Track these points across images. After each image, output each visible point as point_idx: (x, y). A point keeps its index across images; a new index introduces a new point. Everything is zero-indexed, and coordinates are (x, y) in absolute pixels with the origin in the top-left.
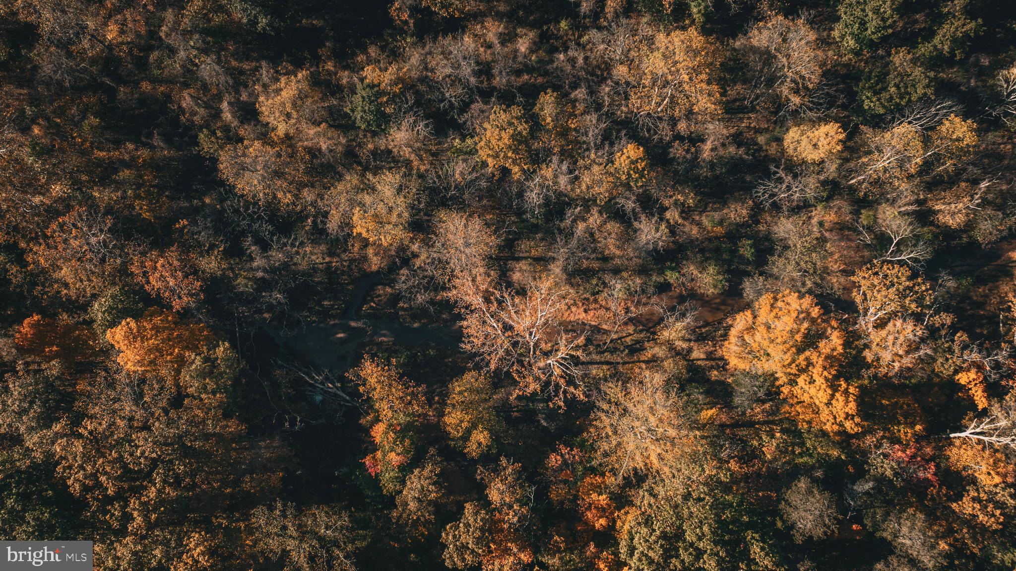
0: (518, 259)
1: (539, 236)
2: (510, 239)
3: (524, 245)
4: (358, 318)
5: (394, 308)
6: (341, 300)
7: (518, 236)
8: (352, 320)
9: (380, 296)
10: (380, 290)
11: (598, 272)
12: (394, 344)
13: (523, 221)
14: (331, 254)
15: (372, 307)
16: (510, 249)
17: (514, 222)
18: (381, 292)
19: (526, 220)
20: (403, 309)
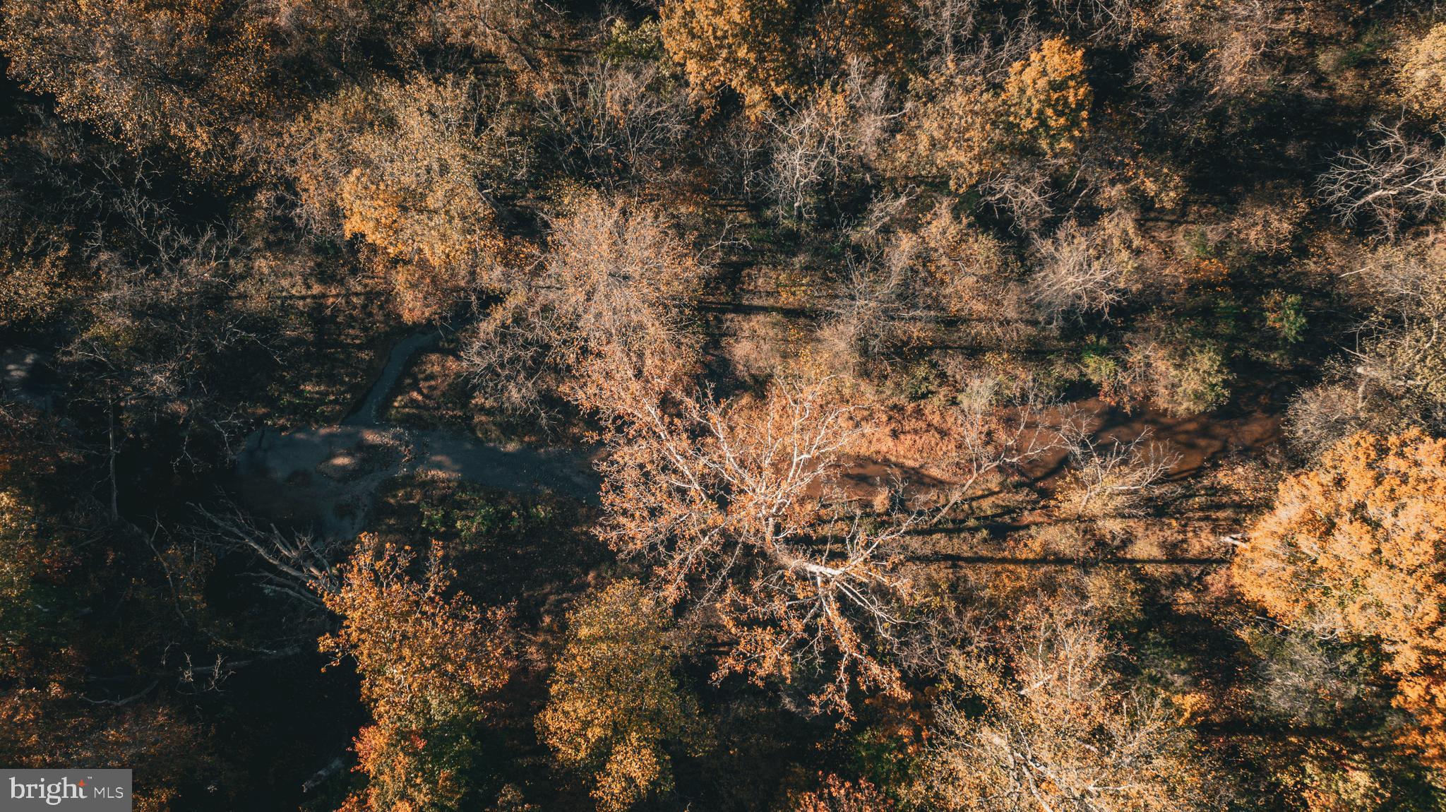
0: (749, 311)
1: (800, 260)
2: (732, 264)
3: (762, 279)
4: (383, 423)
5: (465, 406)
6: (342, 383)
7: (751, 258)
8: (370, 426)
9: (431, 377)
10: (433, 363)
11: (931, 349)
12: (461, 486)
13: (765, 224)
14: (325, 277)
15: (413, 401)
16: (731, 287)
17: (744, 226)
18: (437, 368)
19: (774, 223)
20: (482, 409)
